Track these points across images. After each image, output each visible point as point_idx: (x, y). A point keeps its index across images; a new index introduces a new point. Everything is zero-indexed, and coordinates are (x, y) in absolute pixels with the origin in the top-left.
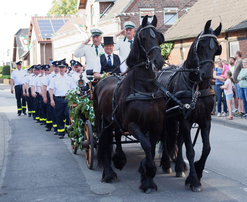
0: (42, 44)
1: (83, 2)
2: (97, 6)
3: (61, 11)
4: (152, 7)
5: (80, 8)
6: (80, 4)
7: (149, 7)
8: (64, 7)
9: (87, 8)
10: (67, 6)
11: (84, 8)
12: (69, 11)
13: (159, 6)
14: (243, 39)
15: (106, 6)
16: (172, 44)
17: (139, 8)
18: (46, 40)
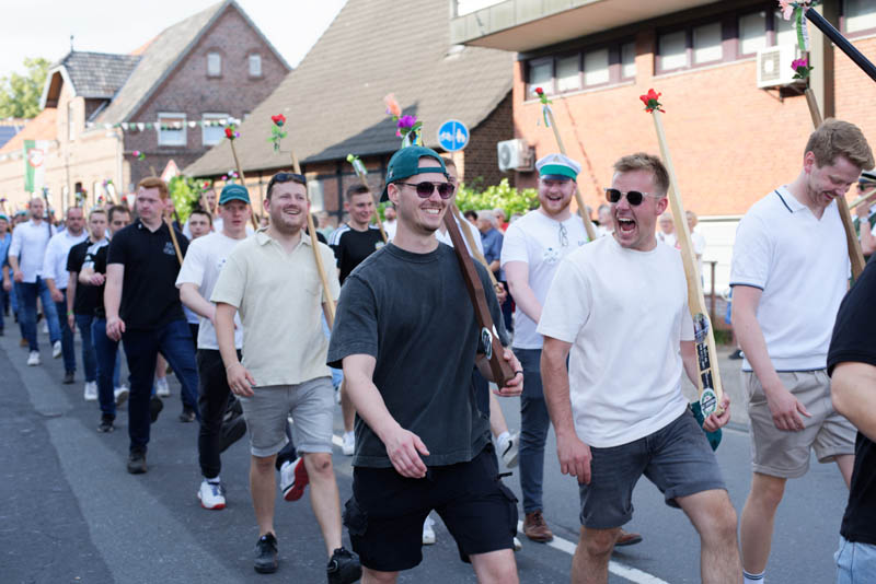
1: (53, 97)
2: (79, 106)
3: (13, 107)
4: (181, 112)
5: (47, 106)
6: (48, 99)
7: (176, 112)
8: (18, 99)
9: (59, 106)
10: (26, 98)
11: (55, 106)
12: (28, 108)
13: (195, 111)
14: (330, 176)
15: (95, 105)
16: (210, 182)
17: (157, 111)
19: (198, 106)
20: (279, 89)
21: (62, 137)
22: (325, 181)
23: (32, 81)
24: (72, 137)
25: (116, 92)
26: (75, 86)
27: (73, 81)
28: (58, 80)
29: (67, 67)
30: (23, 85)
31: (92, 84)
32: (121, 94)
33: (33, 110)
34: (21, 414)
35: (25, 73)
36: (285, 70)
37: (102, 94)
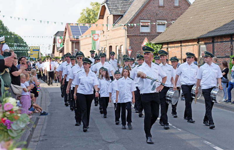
0: (73, 42)
1: (101, 15)
2: (111, 18)
3: (87, 20)
4: (149, 20)
5: (99, 18)
6: (100, 16)
7: (147, 20)
8: (88, 17)
9: (104, 18)
10: (91, 17)
11: (103, 18)
12: (92, 20)
13: (154, 19)
14: (210, 43)
15: (117, 17)
16: (161, 45)
17: (140, 20)
18: (75, 39)
19: (155, 18)
20: (187, 10)
21: (105, 29)
22: (207, 45)
23: (93, 11)
24: (108, 29)
25: (124, 13)
26: (110, 10)
27: (109, 9)
28: (104, 8)
29: (107, 4)
30: (90, 12)
31: (116, 10)
32: (126, 14)
33: (94, 21)
35: (91, 8)
36: (189, 5)
37: (119, 13)
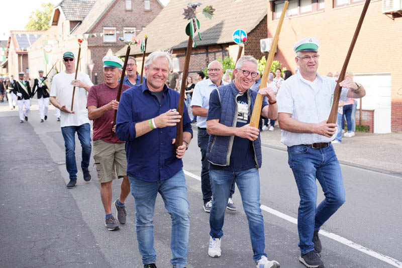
0: (19, 55)
1: (56, 20)
2: (67, 24)
3: (37, 25)
4: (114, 27)
5: (53, 25)
6: (53, 22)
7: (111, 27)
8: (39, 22)
9: (58, 24)
10: (43, 21)
11: (57, 25)
12: (44, 26)
13: (120, 26)
14: (183, 56)
15: (75, 23)
17: (103, 26)
18: (23, 51)
19: (121, 24)
20: (159, 16)
21: (60, 39)
22: (181, 58)
23: (45, 14)
24: (64, 39)
25: (84, 18)
26: (65, 15)
27: (64, 13)
28: (58, 13)
29: (61, 6)
30: (41, 15)
31: (73, 14)
32: (85, 19)
33: (46, 26)
34: (47, 163)
35: (42, 10)
36: (162, 8)
37: (78, 19)
